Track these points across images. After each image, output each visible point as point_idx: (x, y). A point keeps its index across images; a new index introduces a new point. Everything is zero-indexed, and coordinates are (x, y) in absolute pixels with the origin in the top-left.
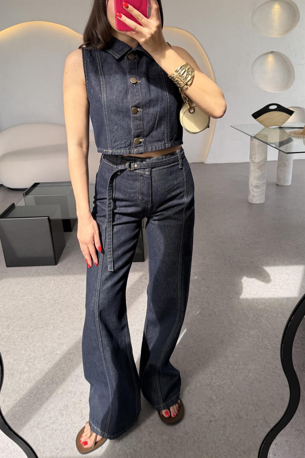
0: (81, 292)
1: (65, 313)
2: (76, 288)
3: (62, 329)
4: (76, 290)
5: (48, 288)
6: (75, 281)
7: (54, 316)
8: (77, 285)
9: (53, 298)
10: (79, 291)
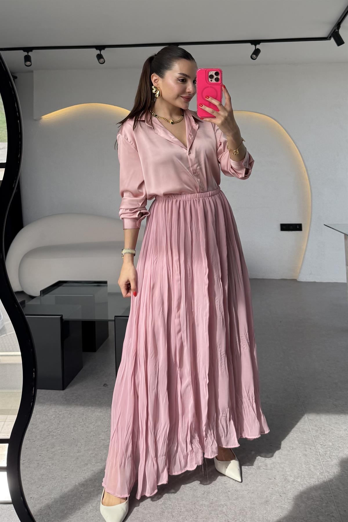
0: (87, 424)
1: (59, 448)
2: (82, 419)
3: (48, 467)
4: (81, 422)
5: (45, 416)
6: (82, 411)
7: (43, 451)
8: (84, 416)
9: (48, 430)
10: (85, 424)
